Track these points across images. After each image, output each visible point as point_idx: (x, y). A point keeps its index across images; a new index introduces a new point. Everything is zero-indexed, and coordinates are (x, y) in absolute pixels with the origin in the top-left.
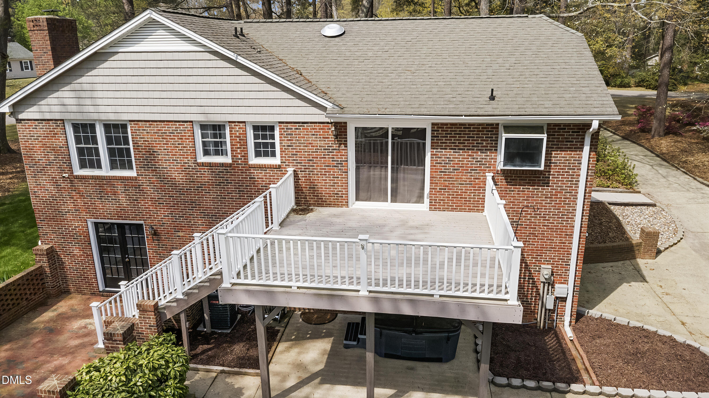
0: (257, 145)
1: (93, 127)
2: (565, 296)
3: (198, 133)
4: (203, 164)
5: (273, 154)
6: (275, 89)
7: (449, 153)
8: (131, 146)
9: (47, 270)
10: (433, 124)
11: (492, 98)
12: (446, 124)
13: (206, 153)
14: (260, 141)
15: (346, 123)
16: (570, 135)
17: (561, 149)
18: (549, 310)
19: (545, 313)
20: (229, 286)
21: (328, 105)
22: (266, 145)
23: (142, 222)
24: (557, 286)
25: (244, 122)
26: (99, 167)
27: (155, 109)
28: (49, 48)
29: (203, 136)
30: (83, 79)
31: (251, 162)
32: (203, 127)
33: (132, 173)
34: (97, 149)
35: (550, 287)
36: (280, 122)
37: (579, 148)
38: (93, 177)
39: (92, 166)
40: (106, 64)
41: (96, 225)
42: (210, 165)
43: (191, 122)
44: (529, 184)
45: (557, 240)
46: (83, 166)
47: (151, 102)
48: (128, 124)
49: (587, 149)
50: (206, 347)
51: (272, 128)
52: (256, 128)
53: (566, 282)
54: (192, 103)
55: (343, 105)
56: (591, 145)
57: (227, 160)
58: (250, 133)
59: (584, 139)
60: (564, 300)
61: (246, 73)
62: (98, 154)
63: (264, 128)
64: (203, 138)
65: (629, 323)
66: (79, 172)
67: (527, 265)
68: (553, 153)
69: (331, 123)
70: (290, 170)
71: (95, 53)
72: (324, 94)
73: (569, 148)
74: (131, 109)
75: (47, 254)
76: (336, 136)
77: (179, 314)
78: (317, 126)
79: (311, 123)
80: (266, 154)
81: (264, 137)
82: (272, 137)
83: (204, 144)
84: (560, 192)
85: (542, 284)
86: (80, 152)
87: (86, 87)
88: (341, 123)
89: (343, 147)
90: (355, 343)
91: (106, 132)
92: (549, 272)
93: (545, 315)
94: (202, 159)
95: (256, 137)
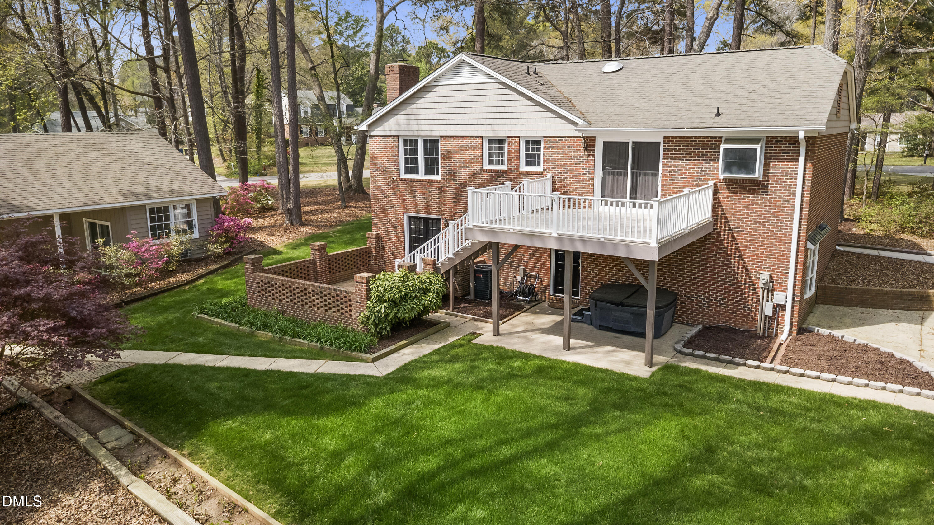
0: (527, 156)
1: (417, 141)
2: (783, 303)
3: (486, 145)
4: (487, 171)
5: (539, 165)
6: (542, 110)
7: (678, 163)
8: (440, 157)
9: (374, 250)
10: (665, 138)
11: (718, 115)
12: (676, 138)
13: (490, 162)
14: (530, 153)
15: (594, 137)
16: (786, 147)
17: (778, 160)
18: (770, 317)
19: (765, 320)
20: (472, 227)
21: (580, 121)
22: (534, 156)
23: (440, 217)
24: (775, 293)
25: (519, 137)
26: (417, 173)
27: (458, 127)
28: (398, 87)
29: (490, 149)
30: (414, 106)
31: (521, 170)
32: (490, 141)
33: (438, 178)
34: (417, 159)
35: (770, 294)
36: (544, 137)
37: (795, 159)
38: (412, 180)
39: (412, 173)
40: (430, 95)
41: (410, 218)
42: (492, 171)
43: (482, 137)
44: (749, 192)
45: (776, 248)
46: (407, 172)
47: (456, 122)
48: (439, 138)
49: (802, 159)
50: (466, 305)
51: (539, 142)
52: (527, 142)
53: (785, 290)
54: (483, 122)
55: (592, 122)
56: (806, 156)
57: (504, 167)
58: (523, 146)
59: (799, 150)
60: (783, 307)
61: (523, 98)
62: (417, 163)
63: (534, 142)
64: (489, 150)
65: (855, 340)
66: (403, 176)
67: (747, 271)
68: (771, 163)
69: (583, 137)
70: (549, 176)
71: (424, 87)
72: (581, 115)
73: (786, 159)
74: (442, 127)
75: (375, 238)
76: (586, 148)
77: (449, 270)
78: (572, 140)
79: (568, 137)
80: (534, 164)
81: (533, 150)
82: (539, 149)
83: (490, 155)
84: (778, 201)
85: (761, 290)
86: (406, 160)
87: (415, 111)
88: (590, 137)
89: (591, 157)
90: (579, 318)
91: (425, 146)
92: (768, 277)
93: (765, 323)
94: (487, 167)
95: (527, 149)
